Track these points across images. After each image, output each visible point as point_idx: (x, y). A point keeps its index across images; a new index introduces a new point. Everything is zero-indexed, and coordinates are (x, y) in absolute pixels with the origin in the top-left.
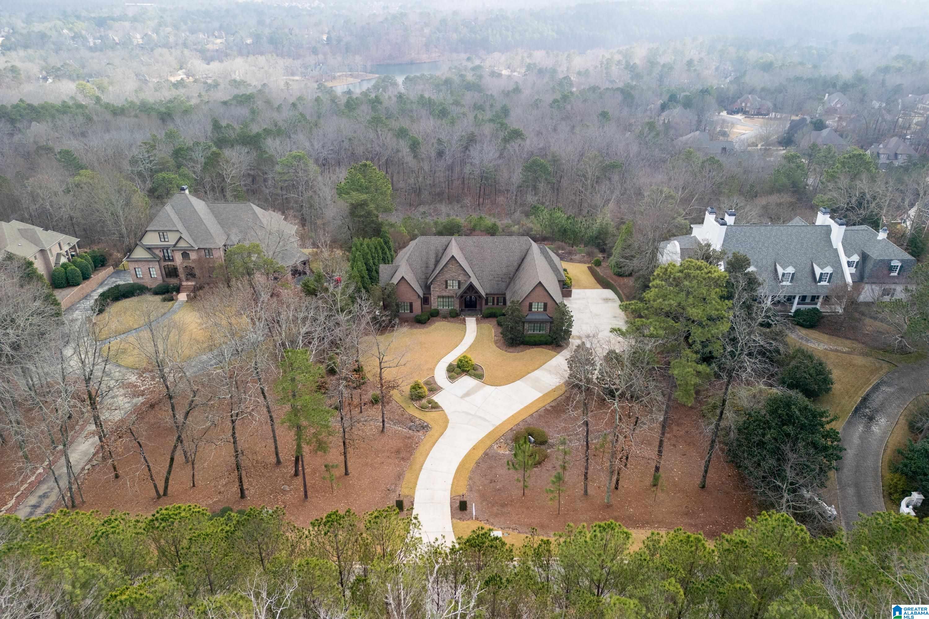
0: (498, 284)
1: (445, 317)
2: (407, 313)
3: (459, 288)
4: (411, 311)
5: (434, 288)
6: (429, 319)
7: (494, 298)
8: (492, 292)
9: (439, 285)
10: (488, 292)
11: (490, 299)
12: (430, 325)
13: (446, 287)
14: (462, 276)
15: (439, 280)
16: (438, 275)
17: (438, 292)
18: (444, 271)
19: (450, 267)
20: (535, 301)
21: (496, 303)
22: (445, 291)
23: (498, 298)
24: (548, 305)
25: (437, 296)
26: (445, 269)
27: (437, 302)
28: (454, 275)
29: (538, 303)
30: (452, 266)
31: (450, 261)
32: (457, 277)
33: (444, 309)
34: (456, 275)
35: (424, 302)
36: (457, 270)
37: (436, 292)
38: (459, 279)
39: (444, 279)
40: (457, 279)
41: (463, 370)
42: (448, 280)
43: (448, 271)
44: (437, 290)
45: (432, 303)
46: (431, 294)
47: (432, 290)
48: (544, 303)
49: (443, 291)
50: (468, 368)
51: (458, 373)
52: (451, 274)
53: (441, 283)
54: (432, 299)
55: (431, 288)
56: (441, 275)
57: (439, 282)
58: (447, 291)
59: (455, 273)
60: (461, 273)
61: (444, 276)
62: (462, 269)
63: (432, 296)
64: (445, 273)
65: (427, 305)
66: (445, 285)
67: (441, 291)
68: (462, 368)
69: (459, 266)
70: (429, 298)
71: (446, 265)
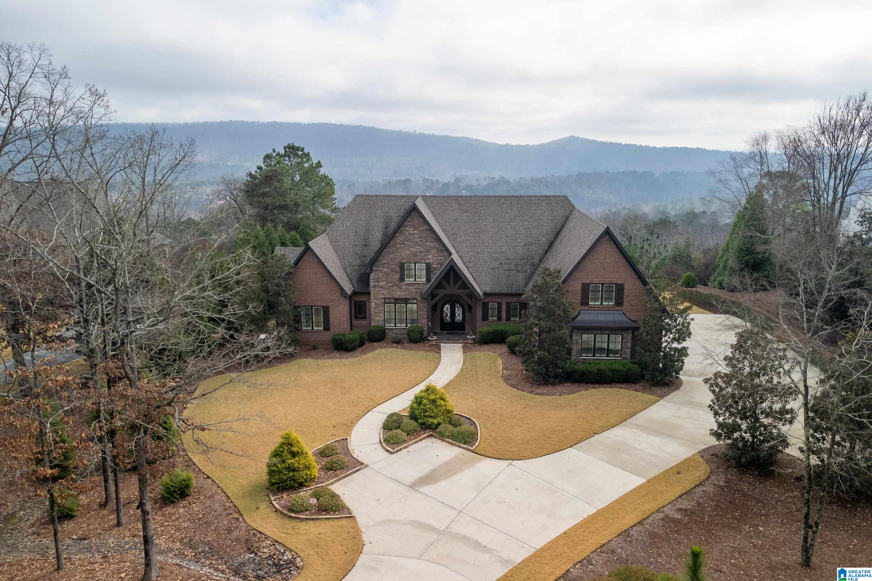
0: (508, 276)
1: (397, 342)
2: (319, 331)
3: (428, 280)
4: (327, 328)
5: (378, 280)
6: (362, 344)
7: (500, 304)
8: (497, 291)
9: (386, 274)
10: (488, 290)
11: (493, 305)
12: (363, 352)
13: (402, 279)
14: (433, 251)
15: (386, 263)
16: (385, 251)
17: (385, 288)
18: (398, 241)
19: (410, 234)
20: (596, 281)
21: (505, 317)
22: (400, 287)
23: (508, 304)
24: (625, 291)
25: (382, 298)
26: (400, 238)
27: (383, 312)
28: (417, 249)
29: (603, 284)
30: (414, 231)
31: (409, 219)
32: (423, 255)
33: (395, 326)
34: (421, 252)
35: (355, 308)
36: (422, 237)
37: (381, 289)
38: (429, 259)
39: (397, 261)
40: (425, 260)
41: (422, 424)
42: (404, 261)
43: (404, 241)
44: (382, 284)
45: (372, 312)
46: (369, 293)
47: (373, 284)
48: (616, 284)
49: (395, 288)
50: (435, 421)
51: (411, 430)
52: (412, 249)
53: (390, 269)
54: (373, 305)
55: (371, 278)
56: (391, 251)
57: (386, 266)
58: (404, 287)
59: (420, 245)
60: (432, 245)
61: (397, 252)
62: (434, 236)
63: (372, 298)
64: (398, 246)
65: (362, 315)
66: (399, 274)
67: (392, 286)
68: (422, 421)
69: (427, 230)
70: (365, 302)
71: (402, 228)
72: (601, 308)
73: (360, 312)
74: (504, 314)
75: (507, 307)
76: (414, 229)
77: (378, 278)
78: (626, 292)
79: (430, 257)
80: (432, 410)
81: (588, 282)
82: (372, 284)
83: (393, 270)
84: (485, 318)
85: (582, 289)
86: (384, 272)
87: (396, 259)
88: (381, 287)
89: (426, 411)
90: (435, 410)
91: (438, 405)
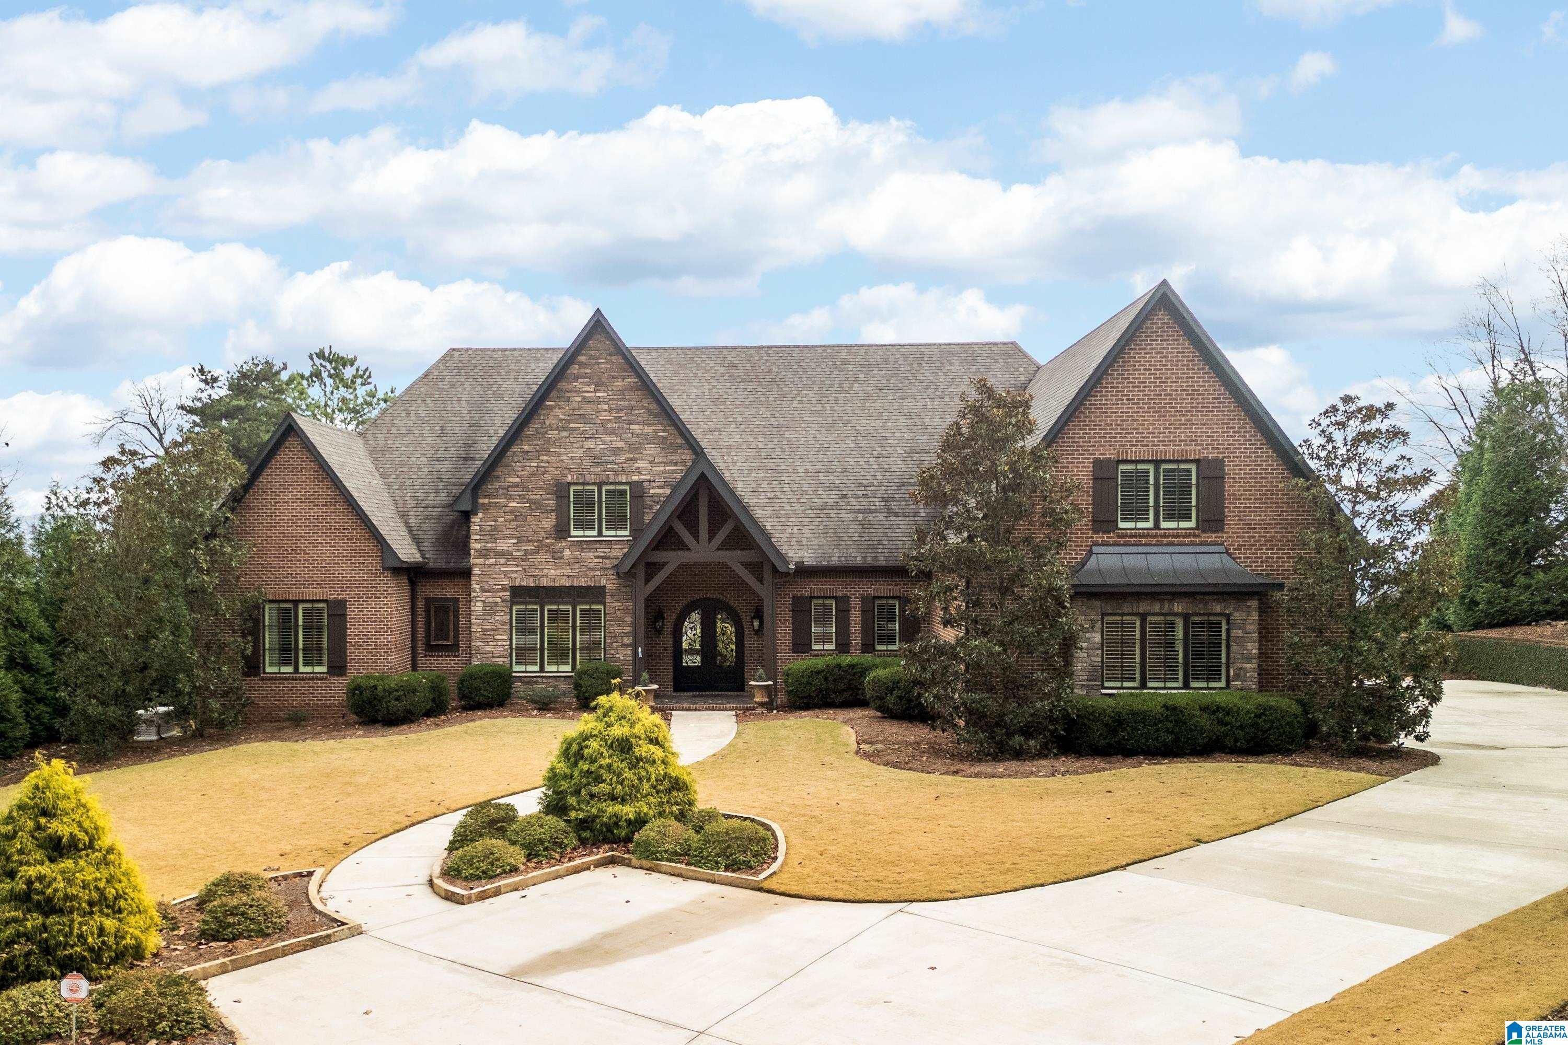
0: (865, 526)
1: (544, 706)
2: (313, 677)
3: (637, 532)
4: (338, 667)
5: (493, 534)
7: (843, 604)
8: (835, 559)
9: (517, 516)
10: (808, 559)
11: (824, 606)
13: (562, 532)
14: (651, 450)
15: (516, 485)
16: (514, 449)
17: (515, 559)
18: (551, 420)
19: (585, 400)
20: (1134, 452)
21: (859, 640)
22: (556, 555)
23: (868, 603)
24: (1228, 482)
25: (504, 589)
26: (555, 413)
27: (508, 627)
28: (604, 442)
29: (1157, 463)
30: (595, 391)
31: (582, 358)
32: (623, 459)
33: (542, 669)
34: (616, 452)
35: (428, 617)
36: (618, 410)
37: (502, 561)
38: (638, 471)
39: (548, 477)
40: (627, 474)
41: (583, 824)
42: (569, 479)
43: (569, 422)
44: (502, 545)
45: (474, 628)
46: (466, 574)
47: (478, 546)
48: (1197, 461)
49: (542, 557)
50: (628, 811)
51: (541, 841)
52: (590, 444)
53: (529, 501)
54: (478, 608)
55: (474, 528)
56: (530, 448)
57: (516, 492)
58: (567, 553)
59: (613, 433)
60: (648, 430)
61: (548, 453)
62: (653, 406)
63: (475, 586)
64: (552, 434)
65: (447, 639)
66: (553, 515)
67: (532, 553)
68: (581, 815)
69: (631, 388)
70: (457, 600)
71: (563, 385)
72: (1157, 538)
73: (442, 631)
74: (856, 631)
75: (863, 612)
76: (599, 385)
77: (494, 529)
78: (1230, 487)
79: (640, 464)
80: (619, 775)
81: (1110, 454)
82: (475, 546)
83: (536, 505)
84: (801, 645)
85: (1095, 479)
86: (512, 512)
87: (546, 472)
88: (501, 554)
89: (598, 780)
90: (628, 774)
91: (639, 759)
